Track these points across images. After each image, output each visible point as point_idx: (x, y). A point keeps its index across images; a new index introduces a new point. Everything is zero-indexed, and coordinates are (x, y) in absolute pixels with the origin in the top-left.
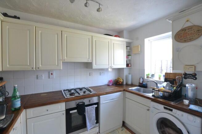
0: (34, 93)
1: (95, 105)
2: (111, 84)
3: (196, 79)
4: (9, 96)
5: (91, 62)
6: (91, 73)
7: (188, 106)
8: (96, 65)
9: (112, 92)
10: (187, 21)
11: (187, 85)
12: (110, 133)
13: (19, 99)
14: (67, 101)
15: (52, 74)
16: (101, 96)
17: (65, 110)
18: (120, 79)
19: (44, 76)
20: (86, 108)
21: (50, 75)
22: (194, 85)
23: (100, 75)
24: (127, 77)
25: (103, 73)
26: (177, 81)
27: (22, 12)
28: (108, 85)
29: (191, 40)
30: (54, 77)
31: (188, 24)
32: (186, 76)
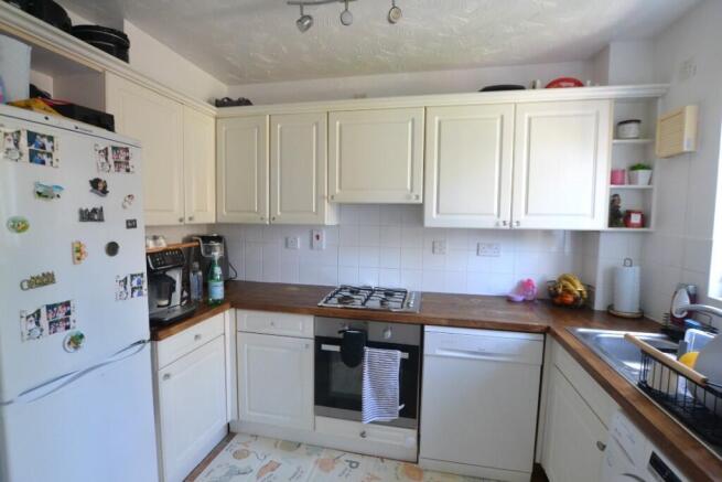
0: (280, 281)
1: (399, 352)
2: (520, 298)
4: (237, 279)
5: (421, 201)
6: (436, 244)
8: (438, 212)
9: (479, 325)
12: (464, 476)
13: (221, 283)
14: (320, 313)
15: (318, 237)
16: (427, 328)
17: (312, 336)
18: (574, 285)
19: (301, 242)
20: (367, 350)
21: (315, 238)
23: (478, 254)
24: (613, 276)
25: (490, 246)
27: (257, 82)
28: (509, 300)
30: (324, 247)
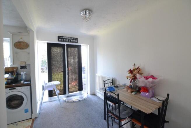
3: (26, 68)
7: (24, 83)
10: (21, 38)
11: (22, 73)
22: (25, 72)
26: (15, 72)
29: (23, 49)
31: (21, 40)
32: (22, 67)
